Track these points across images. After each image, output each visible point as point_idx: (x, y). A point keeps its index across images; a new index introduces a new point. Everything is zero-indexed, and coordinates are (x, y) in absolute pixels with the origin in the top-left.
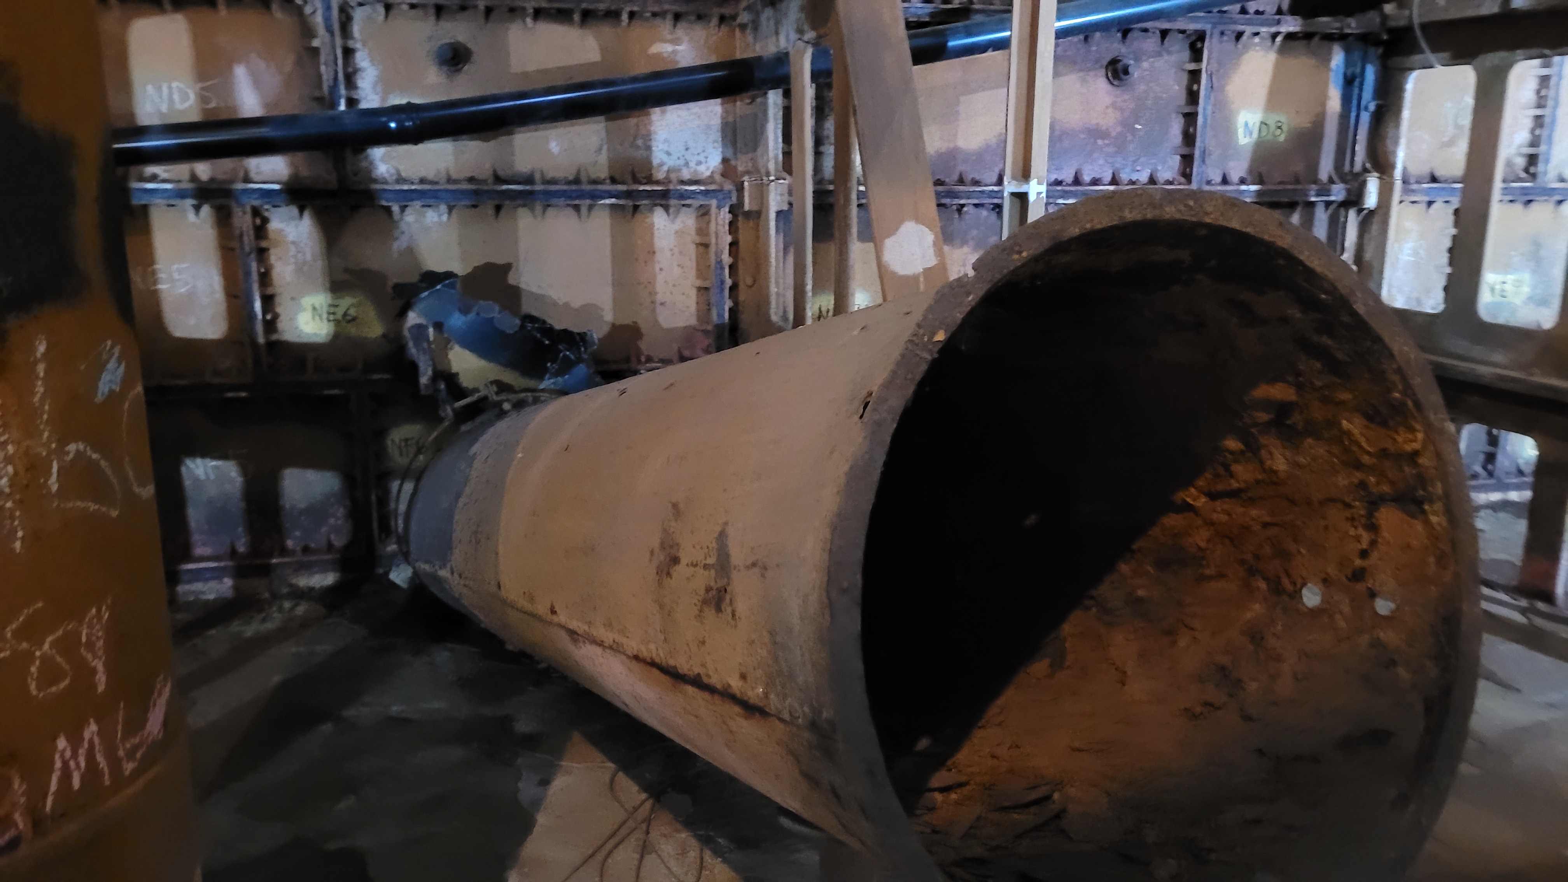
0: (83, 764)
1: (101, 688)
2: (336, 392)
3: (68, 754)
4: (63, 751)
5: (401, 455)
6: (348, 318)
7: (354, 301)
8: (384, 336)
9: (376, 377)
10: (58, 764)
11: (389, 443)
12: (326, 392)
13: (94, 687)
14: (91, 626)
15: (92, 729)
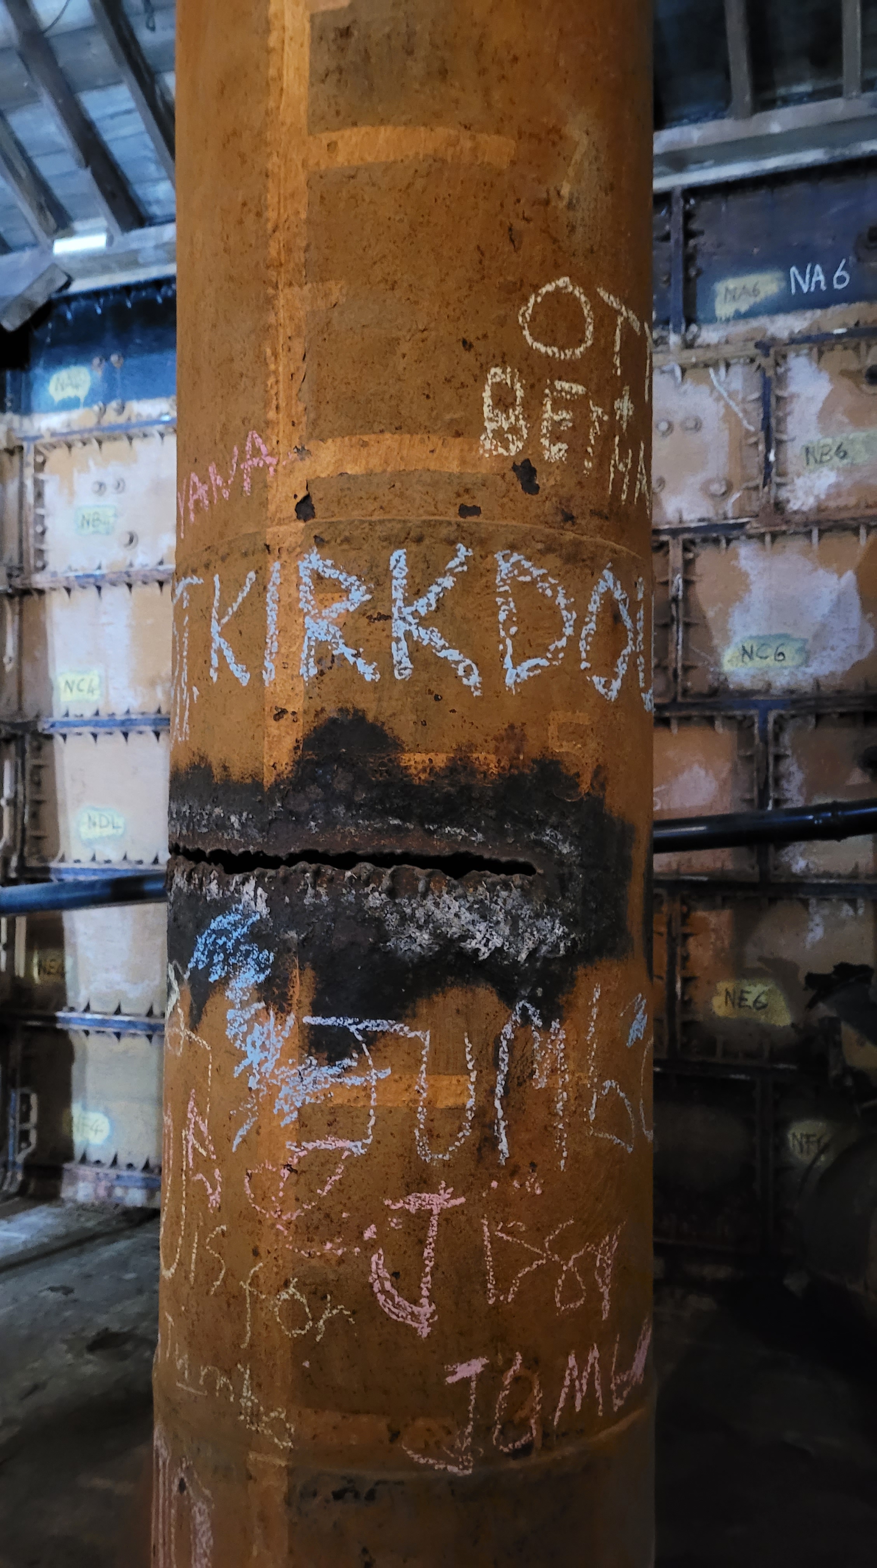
0: (585, 1388)
1: (605, 1316)
2: (743, 1077)
3: (575, 1373)
4: (572, 1370)
5: (802, 1151)
6: (758, 1005)
7: (766, 989)
8: (793, 1025)
9: (782, 1066)
10: (567, 1382)
11: (790, 1137)
12: (733, 1076)
13: (599, 1312)
14: (604, 1253)
15: (594, 1354)
